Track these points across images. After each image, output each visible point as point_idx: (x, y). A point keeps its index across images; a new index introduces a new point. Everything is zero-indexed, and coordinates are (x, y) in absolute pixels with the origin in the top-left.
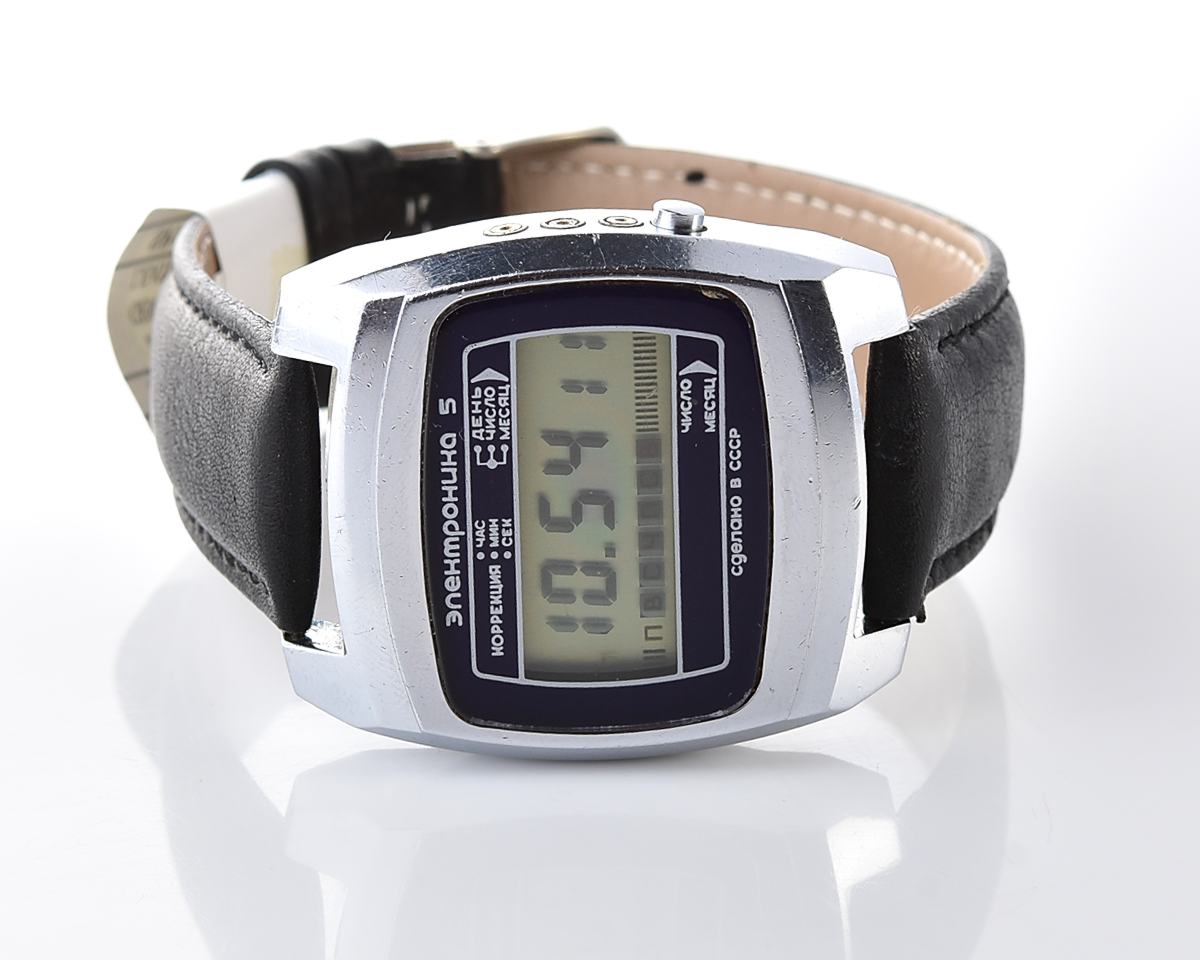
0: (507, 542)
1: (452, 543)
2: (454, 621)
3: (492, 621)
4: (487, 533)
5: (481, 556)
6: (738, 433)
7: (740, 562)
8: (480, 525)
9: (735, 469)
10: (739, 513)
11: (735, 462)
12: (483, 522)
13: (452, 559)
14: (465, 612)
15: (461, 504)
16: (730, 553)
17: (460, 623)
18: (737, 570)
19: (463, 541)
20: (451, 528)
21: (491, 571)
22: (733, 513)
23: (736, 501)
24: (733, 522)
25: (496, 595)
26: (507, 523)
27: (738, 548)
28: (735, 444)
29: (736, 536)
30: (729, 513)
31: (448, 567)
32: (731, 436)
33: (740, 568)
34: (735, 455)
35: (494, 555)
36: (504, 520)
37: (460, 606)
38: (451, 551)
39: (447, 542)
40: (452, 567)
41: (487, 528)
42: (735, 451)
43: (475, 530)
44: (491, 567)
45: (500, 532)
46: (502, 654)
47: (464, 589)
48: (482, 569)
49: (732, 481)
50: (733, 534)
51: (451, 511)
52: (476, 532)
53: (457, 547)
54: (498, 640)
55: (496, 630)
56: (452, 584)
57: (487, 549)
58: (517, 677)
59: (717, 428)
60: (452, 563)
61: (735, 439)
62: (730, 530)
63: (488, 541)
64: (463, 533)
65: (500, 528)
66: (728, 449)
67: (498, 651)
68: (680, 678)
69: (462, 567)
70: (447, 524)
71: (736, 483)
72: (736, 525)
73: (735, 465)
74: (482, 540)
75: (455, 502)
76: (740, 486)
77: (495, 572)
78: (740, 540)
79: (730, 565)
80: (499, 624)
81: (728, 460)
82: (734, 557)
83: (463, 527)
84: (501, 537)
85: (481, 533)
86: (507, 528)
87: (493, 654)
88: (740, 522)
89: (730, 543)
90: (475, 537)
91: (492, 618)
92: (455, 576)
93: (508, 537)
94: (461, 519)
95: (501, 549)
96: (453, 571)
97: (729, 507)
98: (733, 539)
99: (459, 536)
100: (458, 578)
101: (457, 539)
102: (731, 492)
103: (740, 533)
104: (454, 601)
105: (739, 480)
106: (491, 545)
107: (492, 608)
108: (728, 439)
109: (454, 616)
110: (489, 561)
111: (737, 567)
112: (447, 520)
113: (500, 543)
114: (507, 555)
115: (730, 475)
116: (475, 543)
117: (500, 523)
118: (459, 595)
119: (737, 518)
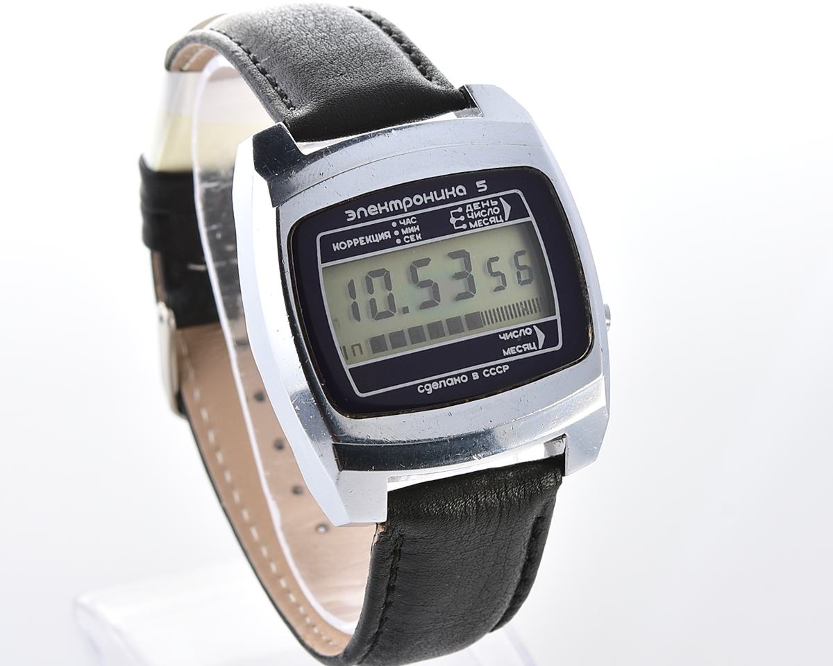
0: (407, 239)
1: (398, 204)
2: (349, 215)
3: (354, 240)
4: (410, 226)
5: (394, 224)
6: (506, 371)
7: (427, 390)
8: (414, 220)
9: (484, 373)
10: (458, 382)
11: (489, 372)
12: (416, 222)
13: (388, 207)
14: (356, 221)
15: (424, 206)
16: (431, 382)
17: (348, 220)
18: (421, 389)
19: (401, 211)
20: (408, 203)
21: (386, 233)
22: (457, 378)
23: (464, 378)
24: (451, 379)
25: (372, 238)
26: (419, 237)
27: (436, 386)
28: (499, 370)
29: (442, 384)
30: (456, 376)
31: (382, 205)
32: (504, 366)
33: (423, 390)
34: (493, 371)
35: (396, 233)
36: (420, 234)
37: (359, 217)
38: (393, 205)
39: (399, 201)
40: (383, 208)
41: (413, 225)
42: (495, 371)
43: (410, 217)
44: (388, 232)
45: (412, 234)
46: (335, 250)
47: (371, 218)
48: (386, 227)
49: (476, 373)
50: (444, 381)
51: (418, 200)
52: (409, 218)
53: (397, 209)
54: (343, 246)
55: (349, 243)
56: (372, 210)
57: (399, 227)
58: (322, 263)
59: (507, 357)
60: (386, 207)
61: (502, 369)
62: (445, 379)
63: (404, 227)
64: (406, 210)
65: (415, 233)
66: (495, 366)
67: (336, 247)
68: (344, 367)
69: (385, 214)
70: (410, 199)
71: (476, 376)
72: (450, 382)
73: (486, 373)
74: (404, 223)
75: (424, 202)
76: (474, 379)
77: (386, 235)
78: (440, 387)
79: (423, 384)
80: (353, 244)
81: (489, 368)
82: (429, 385)
83: (409, 210)
84: (409, 235)
85: (409, 221)
86: (415, 237)
87: (334, 245)
88: (452, 384)
89: (437, 380)
90: (405, 218)
91: (356, 239)
92: (378, 211)
93: (410, 239)
94: (414, 208)
95: (401, 236)
96: (381, 209)
97: (460, 375)
98: (440, 382)
99: (403, 209)
100: (377, 213)
101: (401, 208)
102: (469, 374)
103: (445, 386)
104: (362, 213)
105: (478, 377)
106: (402, 230)
107: (363, 238)
108: (501, 365)
109: (352, 215)
110: (392, 230)
111: (423, 388)
112: (412, 199)
113: (405, 235)
114: (398, 241)
115: (480, 371)
116: (402, 219)
117: (417, 232)
118: (366, 215)
119: (454, 381)
